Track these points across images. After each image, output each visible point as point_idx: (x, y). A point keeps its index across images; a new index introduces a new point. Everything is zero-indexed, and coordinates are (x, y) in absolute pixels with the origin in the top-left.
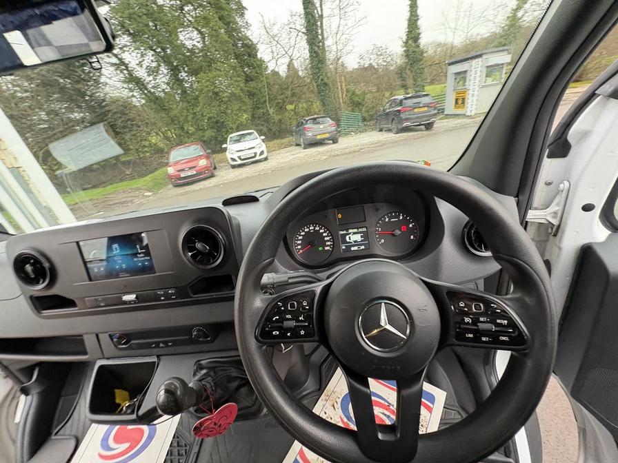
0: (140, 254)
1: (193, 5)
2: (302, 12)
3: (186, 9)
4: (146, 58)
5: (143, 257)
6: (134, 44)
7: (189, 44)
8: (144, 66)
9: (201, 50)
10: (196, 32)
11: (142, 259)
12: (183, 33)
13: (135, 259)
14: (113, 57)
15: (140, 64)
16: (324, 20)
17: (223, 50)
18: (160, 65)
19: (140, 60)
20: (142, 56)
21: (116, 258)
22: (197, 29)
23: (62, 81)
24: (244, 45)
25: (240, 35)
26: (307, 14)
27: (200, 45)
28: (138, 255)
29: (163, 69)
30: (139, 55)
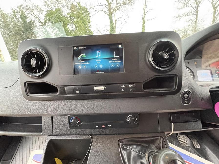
0: (114, 58)
1: (74, 17)
2: (110, 25)
3: (72, 18)
4: (55, 31)
5: (116, 61)
6: (52, 26)
7: (71, 28)
8: (54, 33)
9: (75, 31)
10: (74, 25)
11: (116, 62)
12: (69, 25)
13: (110, 62)
14: (43, 29)
15: (53, 32)
16: (116, 28)
17: (82, 32)
18: (59, 34)
19: (53, 31)
20: (54, 30)
21: (97, 60)
22: (75, 24)
23: (22, 33)
24: (89, 32)
25: (88, 29)
26: (111, 26)
27: (74, 30)
28: (113, 59)
29: (60, 35)
30: (53, 29)
